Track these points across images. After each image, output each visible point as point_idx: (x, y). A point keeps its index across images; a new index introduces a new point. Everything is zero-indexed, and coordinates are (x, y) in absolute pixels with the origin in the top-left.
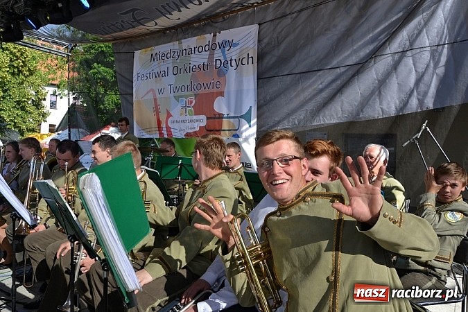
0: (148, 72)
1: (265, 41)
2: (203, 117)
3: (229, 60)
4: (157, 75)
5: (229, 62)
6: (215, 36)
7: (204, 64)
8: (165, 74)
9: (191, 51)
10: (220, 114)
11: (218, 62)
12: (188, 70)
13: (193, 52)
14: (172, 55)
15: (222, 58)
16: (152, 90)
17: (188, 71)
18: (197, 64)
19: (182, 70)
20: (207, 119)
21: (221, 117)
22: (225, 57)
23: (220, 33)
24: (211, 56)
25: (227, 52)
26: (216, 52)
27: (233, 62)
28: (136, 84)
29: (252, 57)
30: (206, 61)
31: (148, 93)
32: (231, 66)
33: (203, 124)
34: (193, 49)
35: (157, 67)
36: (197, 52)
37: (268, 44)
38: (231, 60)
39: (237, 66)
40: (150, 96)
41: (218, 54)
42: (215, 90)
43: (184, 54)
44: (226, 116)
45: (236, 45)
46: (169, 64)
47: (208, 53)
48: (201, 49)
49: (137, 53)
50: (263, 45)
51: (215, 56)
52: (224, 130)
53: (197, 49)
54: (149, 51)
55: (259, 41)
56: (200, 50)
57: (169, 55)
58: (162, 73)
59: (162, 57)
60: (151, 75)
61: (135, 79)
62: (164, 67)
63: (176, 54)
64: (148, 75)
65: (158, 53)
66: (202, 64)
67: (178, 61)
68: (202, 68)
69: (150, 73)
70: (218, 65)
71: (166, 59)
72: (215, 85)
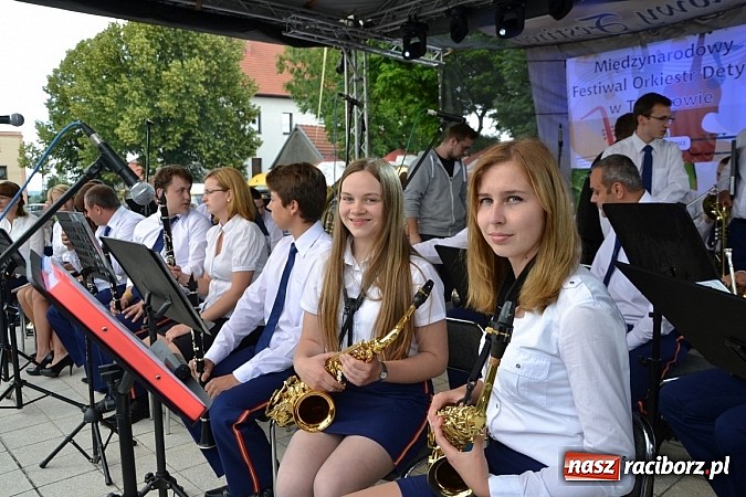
0: (592, 85)
2: (685, 139)
3: (726, 66)
4: (608, 90)
5: (727, 70)
6: (702, 37)
7: (684, 74)
8: (621, 87)
9: (662, 58)
10: (712, 134)
11: (709, 71)
12: (659, 81)
13: (666, 59)
14: (631, 62)
15: (714, 65)
16: (601, 108)
18: (673, 74)
19: (649, 83)
20: (692, 140)
21: (713, 137)
22: (719, 65)
23: (710, 33)
24: (697, 64)
25: (722, 58)
26: (704, 57)
27: (733, 70)
28: (573, 101)
30: (688, 71)
31: (592, 112)
32: (730, 74)
33: (685, 147)
34: (666, 55)
35: (604, 78)
36: (672, 59)
38: (730, 67)
39: (740, 74)
40: (598, 115)
41: (707, 60)
42: (704, 105)
43: (652, 62)
44: (721, 135)
45: (738, 48)
46: (628, 74)
47: (691, 59)
49: (569, 61)
51: (703, 62)
52: (718, 154)
53: (672, 55)
54: (592, 59)
56: (679, 55)
57: (625, 64)
58: (616, 86)
59: (614, 66)
60: (597, 89)
61: (570, 93)
62: (618, 78)
63: (638, 62)
64: (592, 90)
65: (607, 61)
66: (682, 73)
67: (642, 70)
68: (682, 79)
69: (595, 87)
70: (709, 74)
71: (621, 68)
72: (703, 99)
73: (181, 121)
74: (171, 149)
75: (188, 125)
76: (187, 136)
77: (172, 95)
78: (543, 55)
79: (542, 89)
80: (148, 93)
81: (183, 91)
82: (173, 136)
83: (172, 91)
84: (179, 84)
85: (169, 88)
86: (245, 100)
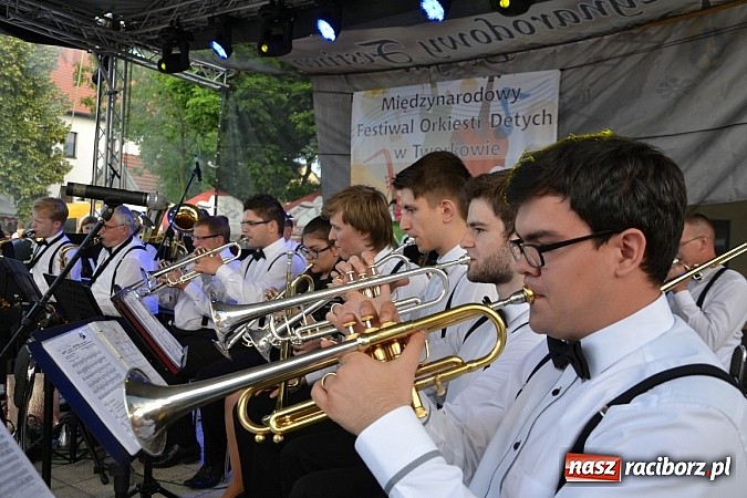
0: (378, 125)
1: (570, 94)
3: (513, 116)
4: (394, 131)
5: (514, 120)
6: (491, 80)
7: (473, 120)
8: (408, 129)
9: (452, 100)
11: (496, 119)
12: (446, 126)
13: (455, 101)
14: (420, 102)
15: (502, 113)
16: (384, 151)
17: (447, 128)
18: (462, 119)
19: (437, 126)
22: (507, 113)
23: (499, 77)
24: (485, 110)
25: (510, 106)
26: (492, 103)
27: (520, 121)
28: (357, 141)
29: (550, 115)
30: (476, 115)
31: (376, 155)
32: (517, 125)
34: (455, 97)
35: (392, 117)
36: (461, 102)
37: (573, 99)
38: (517, 117)
39: (526, 125)
40: (382, 159)
41: (496, 106)
42: (490, 156)
43: (441, 103)
45: (525, 96)
46: (415, 115)
47: (480, 104)
48: (469, 98)
49: (356, 94)
50: (566, 99)
51: (491, 109)
53: (461, 98)
54: (380, 95)
55: (560, 94)
56: (467, 98)
57: (414, 103)
58: (402, 127)
59: (402, 105)
60: (383, 129)
61: (354, 132)
62: (405, 119)
63: (426, 102)
64: (378, 130)
65: (396, 98)
66: (470, 119)
67: (430, 111)
68: (470, 125)
69: (381, 127)
70: (496, 123)
71: (409, 108)
72: (490, 150)
78: (329, 85)
79: (326, 125)
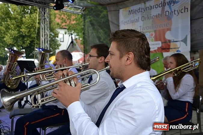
0: (128, 20)
2: (160, 42)
3: (173, 11)
4: (133, 22)
7: (159, 14)
8: (137, 21)
10: (169, 40)
11: (167, 13)
12: (150, 18)
13: (152, 8)
14: (141, 10)
15: (169, 10)
18: (155, 14)
19: (147, 18)
20: (162, 43)
21: (170, 41)
22: (171, 10)
24: (163, 10)
25: (172, 7)
26: (165, 7)
27: (176, 12)
29: (187, 8)
30: (160, 12)
32: (175, 14)
33: (160, 46)
35: (132, 17)
36: (155, 8)
39: (178, 13)
41: (167, 8)
42: (166, 27)
43: (148, 10)
44: (172, 41)
45: (178, 2)
46: (139, 15)
47: (161, 8)
49: (120, 10)
50: (193, 1)
51: (165, 9)
52: (171, 49)
53: (154, 6)
54: (128, 9)
56: (157, 6)
57: (139, 11)
58: (135, 20)
59: (135, 12)
62: (136, 17)
63: (143, 10)
64: (128, 22)
65: (133, 10)
66: (158, 14)
67: (144, 13)
68: (158, 17)
69: (129, 21)
70: (167, 14)
71: (137, 13)
72: (165, 25)
73: (29, 36)
74: (26, 46)
75: (32, 38)
76: (32, 42)
77: (27, 27)
79: (113, 22)
80: (18, 26)
81: (30, 26)
82: (27, 42)
83: (26, 25)
84: (29, 23)
85: (25, 24)
86: (54, 29)
